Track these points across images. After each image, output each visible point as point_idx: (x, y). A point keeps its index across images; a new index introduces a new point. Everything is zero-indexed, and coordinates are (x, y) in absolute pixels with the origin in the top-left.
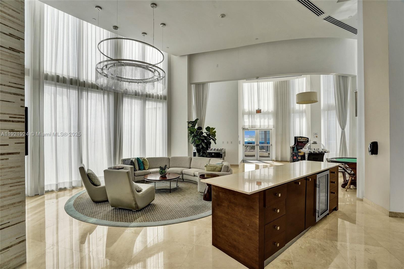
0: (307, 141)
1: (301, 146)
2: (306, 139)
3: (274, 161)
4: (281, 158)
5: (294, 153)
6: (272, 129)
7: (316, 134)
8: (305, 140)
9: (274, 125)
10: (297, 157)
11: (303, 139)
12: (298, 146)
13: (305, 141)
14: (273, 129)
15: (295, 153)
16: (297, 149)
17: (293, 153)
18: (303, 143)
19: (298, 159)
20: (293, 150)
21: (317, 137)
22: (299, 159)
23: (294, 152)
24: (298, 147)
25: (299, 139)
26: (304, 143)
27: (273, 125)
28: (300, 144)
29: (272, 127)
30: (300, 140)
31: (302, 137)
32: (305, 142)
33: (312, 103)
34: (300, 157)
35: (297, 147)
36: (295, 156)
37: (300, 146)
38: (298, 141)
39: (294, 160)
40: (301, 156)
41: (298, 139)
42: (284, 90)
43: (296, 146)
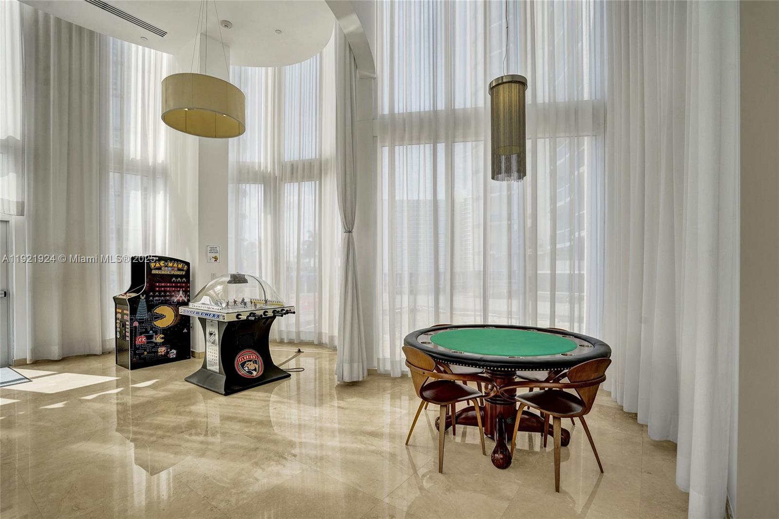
0: (184, 273)
1: (165, 292)
2: (180, 266)
3: (22, 364)
4: (63, 346)
5: (136, 324)
6: (7, 222)
7: (213, 250)
8: (179, 270)
9: (23, 203)
10: (150, 337)
11: (170, 264)
12: (155, 292)
13: (179, 273)
14: (14, 219)
15: (139, 323)
16: (151, 307)
17: (131, 324)
18: (170, 282)
19: (152, 342)
20: (133, 311)
21: (216, 259)
22: (156, 344)
23: (138, 316)
24: (154, 296)
25: (158, 265)
26: (174, 282)
27: (17, 203)
28: (159, 287)
29: (14, 210)
30: (160, 269)
31: (166, 259)
32: (177, 276)
33: (216, 137)
34: (162, 336)
35: (147, 299)
36: (141, 334)
37: (160, 292)
38: (154, 272)
39: (138, 349)
40: (164, 331)
41: (153, 265)
42: (81, 59)
43: (143, 294)
